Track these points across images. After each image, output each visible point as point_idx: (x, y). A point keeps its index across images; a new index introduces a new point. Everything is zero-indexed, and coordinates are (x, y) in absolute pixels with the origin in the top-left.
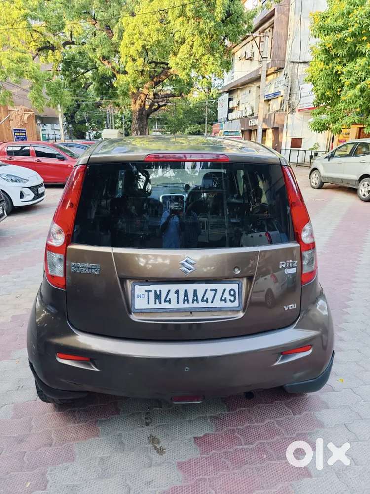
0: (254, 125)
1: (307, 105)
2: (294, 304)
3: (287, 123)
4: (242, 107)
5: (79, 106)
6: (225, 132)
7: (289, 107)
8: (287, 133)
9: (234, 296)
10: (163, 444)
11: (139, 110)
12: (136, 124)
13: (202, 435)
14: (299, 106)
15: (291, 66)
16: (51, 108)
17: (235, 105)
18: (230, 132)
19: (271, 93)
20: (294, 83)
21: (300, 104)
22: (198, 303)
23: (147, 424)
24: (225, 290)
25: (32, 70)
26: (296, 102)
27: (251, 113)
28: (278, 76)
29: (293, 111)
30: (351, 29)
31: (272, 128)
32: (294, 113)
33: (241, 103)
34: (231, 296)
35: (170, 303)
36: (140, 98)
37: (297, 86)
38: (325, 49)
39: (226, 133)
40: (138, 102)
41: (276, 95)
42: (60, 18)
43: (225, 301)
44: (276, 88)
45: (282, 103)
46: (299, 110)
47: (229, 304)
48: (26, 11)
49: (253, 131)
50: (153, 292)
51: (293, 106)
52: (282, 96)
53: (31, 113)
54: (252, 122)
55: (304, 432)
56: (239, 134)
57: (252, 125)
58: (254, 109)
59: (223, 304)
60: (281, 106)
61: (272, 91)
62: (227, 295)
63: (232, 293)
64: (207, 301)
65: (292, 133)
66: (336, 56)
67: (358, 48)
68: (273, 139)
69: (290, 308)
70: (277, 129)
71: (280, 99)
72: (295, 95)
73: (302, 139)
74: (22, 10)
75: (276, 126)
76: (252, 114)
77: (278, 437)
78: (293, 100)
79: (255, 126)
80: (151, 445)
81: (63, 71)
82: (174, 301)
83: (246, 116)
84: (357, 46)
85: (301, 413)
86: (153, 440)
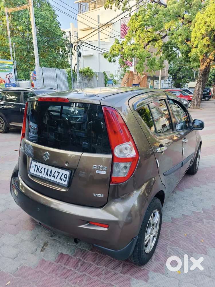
2: (102, 194)
5: (180, 69)
9: (66, 178)
11: (205, 69)
12: (201, 78)
13: (65, 254)
16: (149, 72)
22: (51, 177)
23: (52, 236)
24: (63, 174)
25: (139, 54)
34: (65, 178)
35: (41, 173)
36: (207, 61)
40: (205, 64)
42: (160, 22)
43: (62, 179)
47: (62, 182)
48: (142, 23)
50: (37, 166)
53: (145, 75)
55: (113, 284)
59: (60, 181)
62: (63, 177)
63: (66, 176)
64: (54, 177)
69: (98, 196)
74: (140, 22)
77: (96, 277)
81: (164, 51)
82: (43, 173)
85: (125, 274)
86: (46, 244)
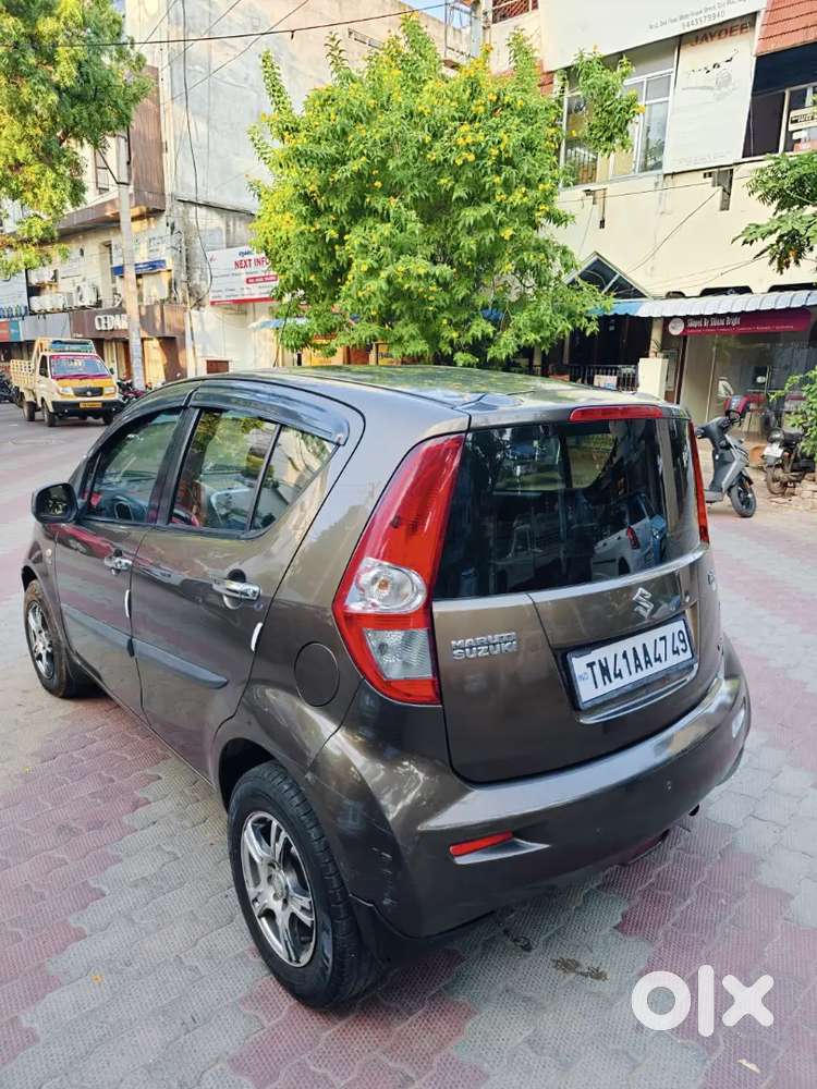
0: (110, 328)
1: (229, 293)
3: (192, 329)
4: (65, 286)
6: (55, 342)
7: (190, 295)
8: (194, 348)
9: (684, 641)
10: (586, 962)
14: (211, 294)
15: (180, 209)
17: (47, 279)
18: (66, 343)
19: (142, 261)
20: (194, 245)
21: (213, 291)
22: (652, 665)
23: (527, 948)
24: (673, 635)
26: (204, 287)
27: (94, 300)
28: (153, 226)
29: (199, 304)
30: (354, 166)
31: (159, 338)
32: (202, 309)
33: (60, 275)
34: (681, 642)
35: (622, 677)
37: (199, 252)
38: (306, 193)
39: (58, 345)
41: (154, 267)
43: (677, 652)
44: (151, 251)
45: (172, 285)
46: (213, 303)
47: (681, 658)
49: (108, 341)
50: (597, 664)
51: (198, 293)
52: (169, 271)
54: (103, 322)
56: (91, 348)
57: (104, 328)
58: (101, 292)
59: (676, 660)
60: (171, 292)
61: (143, 256)
62: (677, 643)
63: (681, 637)
64: (659, 659)
65: (204, 349)
66: (329, 209)
67: (368, 200)
68: (166, 361)
70: (172, 339)
71: (165, 278)
72: (199, 272)
73: (227, 362)
75: (168, 333)
76: (99, 304)
78: (196, 281)
79: (113, 330)
80: (572, 975)
82: (625, 671)
83: (83, 307)
84: (365, 197)
86: (568, 966)
